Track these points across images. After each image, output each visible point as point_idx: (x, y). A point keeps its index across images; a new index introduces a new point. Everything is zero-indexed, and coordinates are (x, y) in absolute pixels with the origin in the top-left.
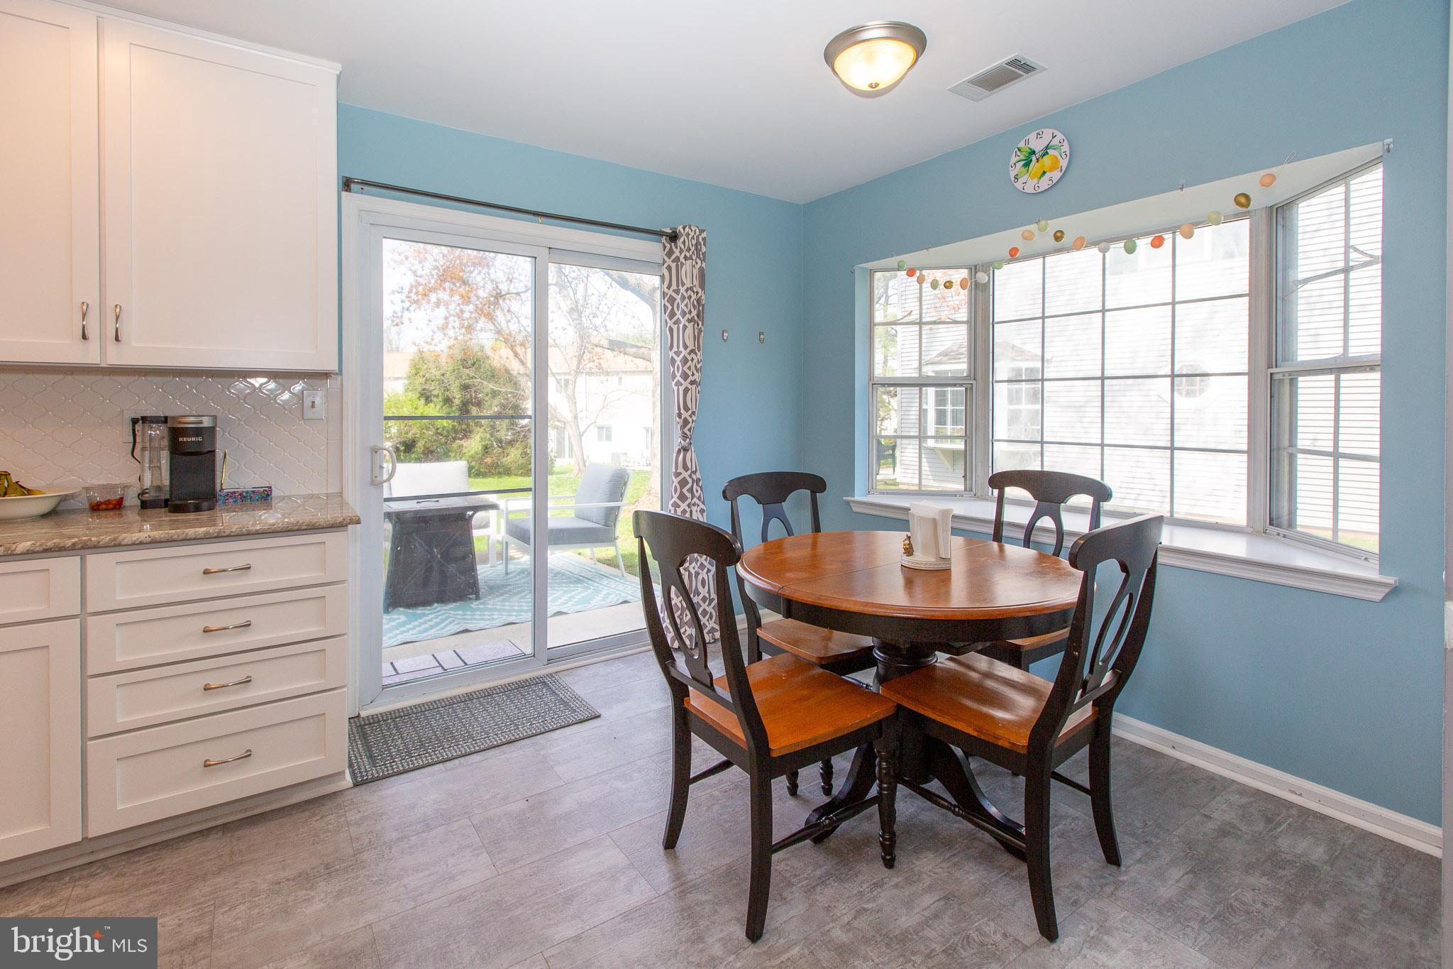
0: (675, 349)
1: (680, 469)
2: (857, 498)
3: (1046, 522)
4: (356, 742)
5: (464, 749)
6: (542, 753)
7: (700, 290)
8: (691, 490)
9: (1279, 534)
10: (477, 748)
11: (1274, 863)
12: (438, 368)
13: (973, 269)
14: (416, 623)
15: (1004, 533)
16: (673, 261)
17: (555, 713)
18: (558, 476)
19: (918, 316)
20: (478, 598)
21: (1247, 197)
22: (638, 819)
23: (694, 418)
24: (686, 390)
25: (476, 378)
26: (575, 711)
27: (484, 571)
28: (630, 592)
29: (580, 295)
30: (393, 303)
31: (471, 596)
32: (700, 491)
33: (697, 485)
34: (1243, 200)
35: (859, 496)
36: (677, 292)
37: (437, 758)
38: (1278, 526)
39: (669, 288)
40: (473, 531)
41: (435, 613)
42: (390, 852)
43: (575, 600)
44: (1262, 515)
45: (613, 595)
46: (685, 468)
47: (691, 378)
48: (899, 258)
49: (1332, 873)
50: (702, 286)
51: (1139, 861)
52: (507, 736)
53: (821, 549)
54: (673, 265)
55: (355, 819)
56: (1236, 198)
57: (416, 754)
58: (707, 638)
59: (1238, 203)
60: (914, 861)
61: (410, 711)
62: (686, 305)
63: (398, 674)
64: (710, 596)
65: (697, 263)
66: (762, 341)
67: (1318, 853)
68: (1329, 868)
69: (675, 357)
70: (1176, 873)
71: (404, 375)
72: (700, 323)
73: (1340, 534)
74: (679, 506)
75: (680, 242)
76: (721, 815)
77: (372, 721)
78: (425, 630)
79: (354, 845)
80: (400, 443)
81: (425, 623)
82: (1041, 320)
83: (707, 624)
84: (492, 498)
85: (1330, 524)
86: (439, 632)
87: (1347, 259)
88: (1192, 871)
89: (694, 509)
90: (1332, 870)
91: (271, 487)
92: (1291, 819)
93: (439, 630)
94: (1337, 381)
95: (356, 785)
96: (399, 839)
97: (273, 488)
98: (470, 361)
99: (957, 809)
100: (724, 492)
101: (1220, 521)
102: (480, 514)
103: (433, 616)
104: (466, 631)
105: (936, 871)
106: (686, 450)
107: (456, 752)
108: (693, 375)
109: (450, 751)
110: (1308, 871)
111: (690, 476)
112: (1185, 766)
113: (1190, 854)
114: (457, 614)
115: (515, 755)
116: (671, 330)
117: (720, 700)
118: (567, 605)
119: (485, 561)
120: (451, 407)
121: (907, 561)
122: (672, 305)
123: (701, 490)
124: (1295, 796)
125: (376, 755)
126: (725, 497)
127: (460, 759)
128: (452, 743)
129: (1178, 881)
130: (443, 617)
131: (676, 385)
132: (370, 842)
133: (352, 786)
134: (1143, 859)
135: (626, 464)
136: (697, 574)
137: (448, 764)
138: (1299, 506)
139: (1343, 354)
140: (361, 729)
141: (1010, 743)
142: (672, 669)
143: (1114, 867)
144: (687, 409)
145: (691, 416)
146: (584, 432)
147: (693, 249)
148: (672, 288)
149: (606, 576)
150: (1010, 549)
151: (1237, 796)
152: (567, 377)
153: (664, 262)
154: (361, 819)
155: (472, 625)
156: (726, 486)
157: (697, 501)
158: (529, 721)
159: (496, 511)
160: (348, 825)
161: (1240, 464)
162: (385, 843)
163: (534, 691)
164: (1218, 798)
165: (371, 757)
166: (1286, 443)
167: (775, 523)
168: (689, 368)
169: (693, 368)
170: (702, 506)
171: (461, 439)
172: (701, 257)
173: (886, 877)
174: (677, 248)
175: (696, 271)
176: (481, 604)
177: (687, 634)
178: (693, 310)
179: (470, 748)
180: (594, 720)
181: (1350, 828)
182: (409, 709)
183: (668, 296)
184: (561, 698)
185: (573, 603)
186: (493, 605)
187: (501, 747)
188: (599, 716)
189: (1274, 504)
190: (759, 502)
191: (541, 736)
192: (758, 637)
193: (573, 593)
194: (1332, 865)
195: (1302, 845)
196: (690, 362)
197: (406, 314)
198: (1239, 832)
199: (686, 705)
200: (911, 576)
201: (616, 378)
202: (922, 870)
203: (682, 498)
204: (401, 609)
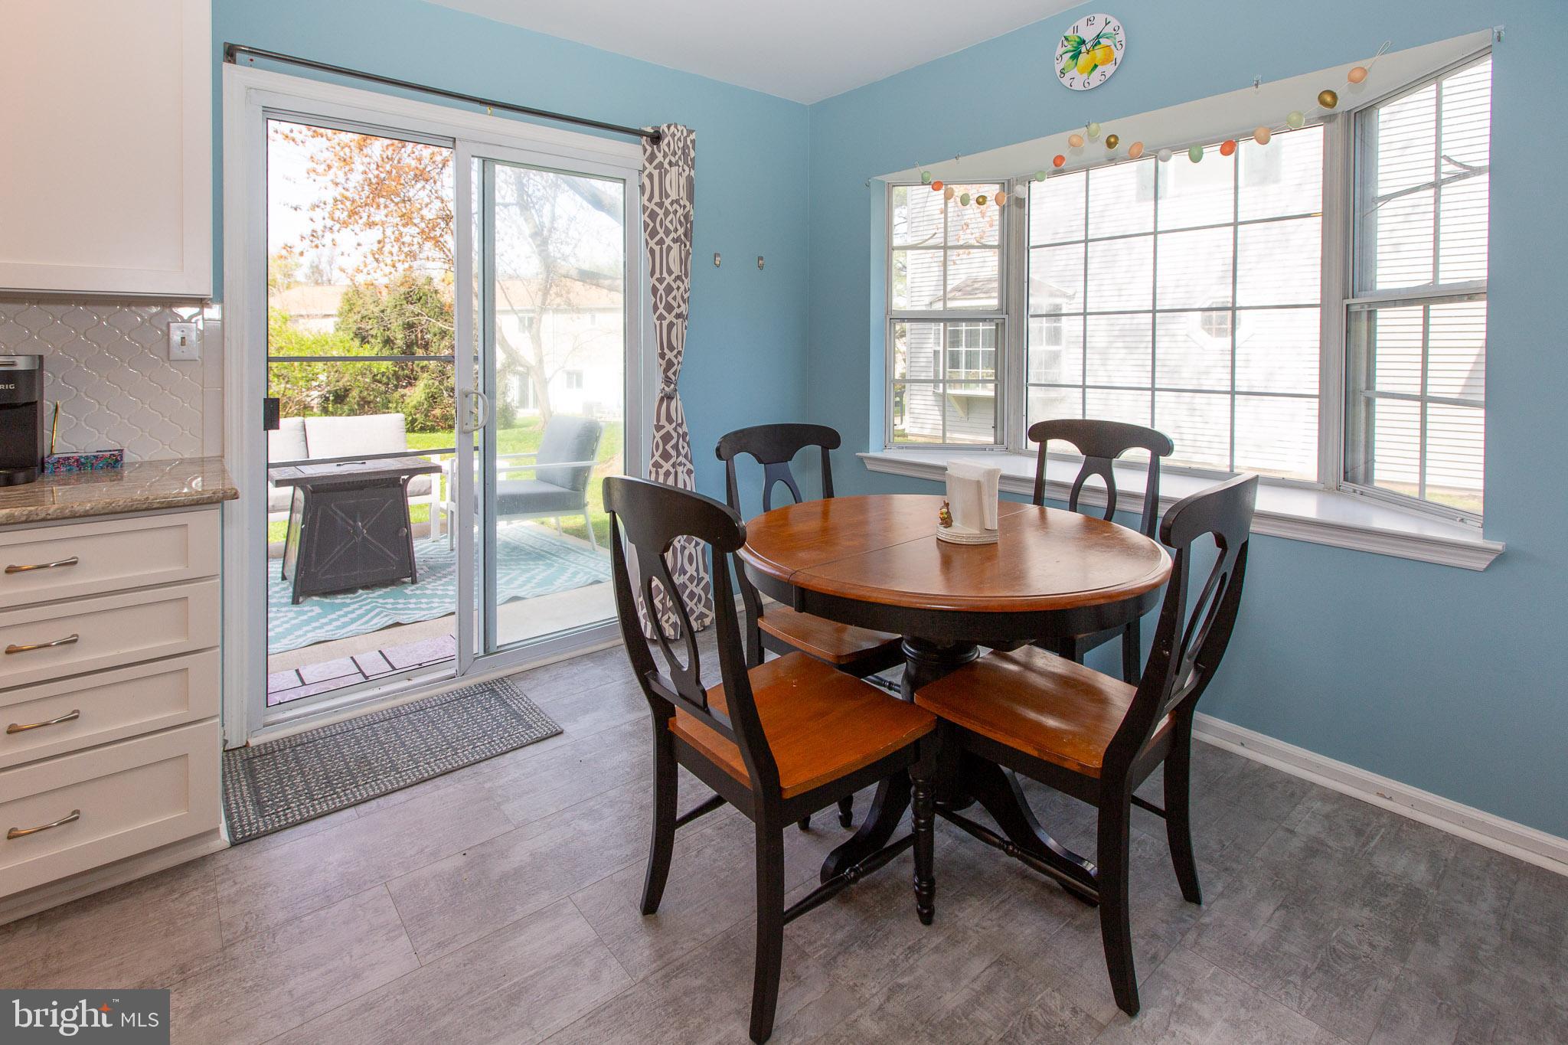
0: (657, 275)
1: (663, 422)
2: (872, 454)
3: (1096, 481)
4: (239, 782)
5: (385, 785)
6: (488, 785)
7: (688, 204)
8: (676, 447)
9: (1355, 491)
10: (402, 784)
11: (1374, 888)
12: (376, 303)
13: (1006, 185)
14: (334, 616)
15: (1046, 495)
16: (655, 168)
17: (505, 730)
18: (520, 429)
19: (942, 240)
20: (414, 582)
21: (1334, 96)
22: (609, 873)
23: (680, 359)
24: (671, 325)
25: (422, 315)
26: (531, 727)
27: (421, 548)
28: (602, 570)
29: (546, 220)
30: (312, 220)
31: (406, 580)
32: (686, 448)
33: (684, 440)
34: (1328, 98)
35: (874, 451)
36: (660, 205)
37: (348, 799)
38: (1354, 481)
39: (650, 200)
40: (409, 498)
41: (360, 601)
42: (274, 942)
43: (536, 581)
44: (1336, 467)
45: (581, 574)
46: (669, 419)
47: (677, 311)
48: (922, 169)
49: (1440, 899)
50: (691, 198)
51: (1222, 895)
52: (441, 765)
53: (835, 518)
54: (656, 173)
55: (229, 895)
56: (1319, 98)
57: (320, 796)
58: (695, 625)
59: (1323, 103)
60: (956, 912)
61: (316, 736)
62: (671, 222)
63: (304, 684)
64: (698, 575)
65: (684, 171)
66: (761, 267)
67: (1421, 873)
68: (1436, 892)
69: (657, 285)
70: (1266, 909)
71: (334, 312)
72: (688, 244)
73: (1428, 491)
74: (661, 467)
75: (663, 145)
76: (715, 861)
77: (263, 751)
78: (345, 625)
79: (224, 934)
80: (329, 392)
81: (345, 615)
82: (1083, 244)
83: (695, 609)
84: (435, 460)
85: (1416, 479)
86: (363, 627)
87: (1437, 172)
88: (1282, 906)
89: (680, 469)
90: (1439, 894)
91: (122, 450)
92: (1383, 830)
93: (362, 624)
94: (1426, 312)
95: (235, 844)
96: (288, 921)
97: (126, 451)
98: (414, 295)
99: (1011, 848)
100: (718, 450)
101: (1286, 476)
102: (418, 479)
103: (355, 606)
104: (398, 624)
105: (984, 924)
106: (669, 397)
107: (374, 790)
108: (679, 306)
109: (366, 789)
110: (1413, 896)
111: (675, 429)
112: (1257, 766)
113: (1278, 883)
114: (387, 603)
115: (451, 790)
116: (652, 252)
117: (717, 726)
118: (525, 588)
119: (425, 534)
120: (392, 349)
121: (945, 534)
122: (654, 222)
123: (689, 446)
124: (1384, 800)
125: (266, 799)
126: (719, 456)
127: (378, 800)
128: (368, 778)
129: (1269, 920)
130: (369, 607)
131: (658, 319)
132: (246, 928)
133: (228, 845)
134: (1225, 893)
135: (599, 415)
136: (683, 548)
137: (362, 808)
138: (1376, 458)
139: (1433, 282)
140: (249, 763)
141: (1079, 764)
142: (652, 682)
143: (1194, 906)
144: (671, 348)
145: (676, 357)
146: (550, 379)
147: (679, 153)
148: (654, 201)
149: (573, 550)
150: (1054, 514)
151: (1319, 804)
152: (531, 315)
153: (645, 168)
154: (236, 895)
155: (405, 617)
156: (720, 443)
157: (684, 460)
158: (471, 742)
159: (439, 474)
160: (219, 903)
161: (1310, 409)
162: (268, 927)
163: (480, 702)
164: (1300, 807)
165: (258, 803)
166: (1363, 385)
167: (779, 487)
168: (674, 298)
169: (679, 299)
170: (689, 466)
171: (405, 387)
172: (690, 163)
173: (924, 937)
174: (660, 152)
175: (683, 181)
176: (417, 589)
177: (671, 622)
178: (679, 227)
179: (392, 784)
180: (555, 738)
181: (1450, 838)
182: (314, 732)
183: (649, 210)
184: (514, 710)
185: (533, 585)
186: (432, 590)
187: (434, 780)
188: (561, 733)
189: (1349, 456)
190: (760, 461)
191: (486, 762)
192: (759, 629)
193: (533, 572)
194: (1438, 888)
195: (1401, 863)
196: (675, 291)
197: (328, 236)
198: (1329, 850)
199: (671, 728)
200: (950, 553)
201: (587, 317)
202: (967, 924)
203: (666, 456)
204: (315, 598)
